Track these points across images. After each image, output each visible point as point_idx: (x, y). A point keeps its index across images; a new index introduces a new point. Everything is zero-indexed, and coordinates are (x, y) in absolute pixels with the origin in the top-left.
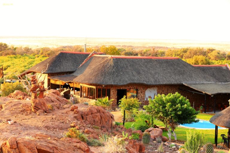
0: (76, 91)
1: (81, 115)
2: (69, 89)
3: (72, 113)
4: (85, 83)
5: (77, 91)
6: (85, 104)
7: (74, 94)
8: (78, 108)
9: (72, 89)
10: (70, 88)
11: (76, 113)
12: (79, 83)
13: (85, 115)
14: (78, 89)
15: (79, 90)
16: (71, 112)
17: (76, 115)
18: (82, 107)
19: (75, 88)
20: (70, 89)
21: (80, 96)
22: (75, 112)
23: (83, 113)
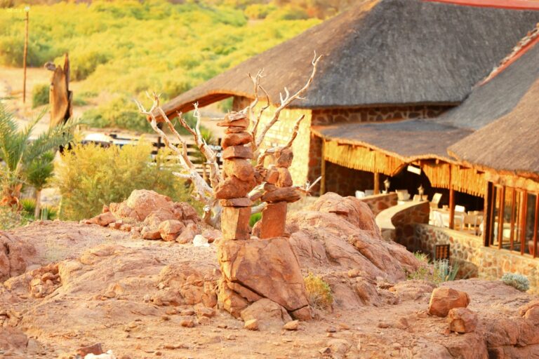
0: (460, 209)
1: (487, 343)
2: (425, 198)
3: (435, 328)
4: (512, 167)
5: (466, 211)
6: (511, 284)
7: (452, 227)
8: (468, 301)
9: (437, 197)
10: (430, 192)
11: (459, 327)
12: (482, 165)
13: (506, 345)
14: (471, 202)
15: (480, 208)
16: (429, 321)
17: (456, 341)
18: (493, 299)
19: (456, 193)
20: (430, 199)
21: (480, 240)
22: (452, 324)
23: (497, 335)
